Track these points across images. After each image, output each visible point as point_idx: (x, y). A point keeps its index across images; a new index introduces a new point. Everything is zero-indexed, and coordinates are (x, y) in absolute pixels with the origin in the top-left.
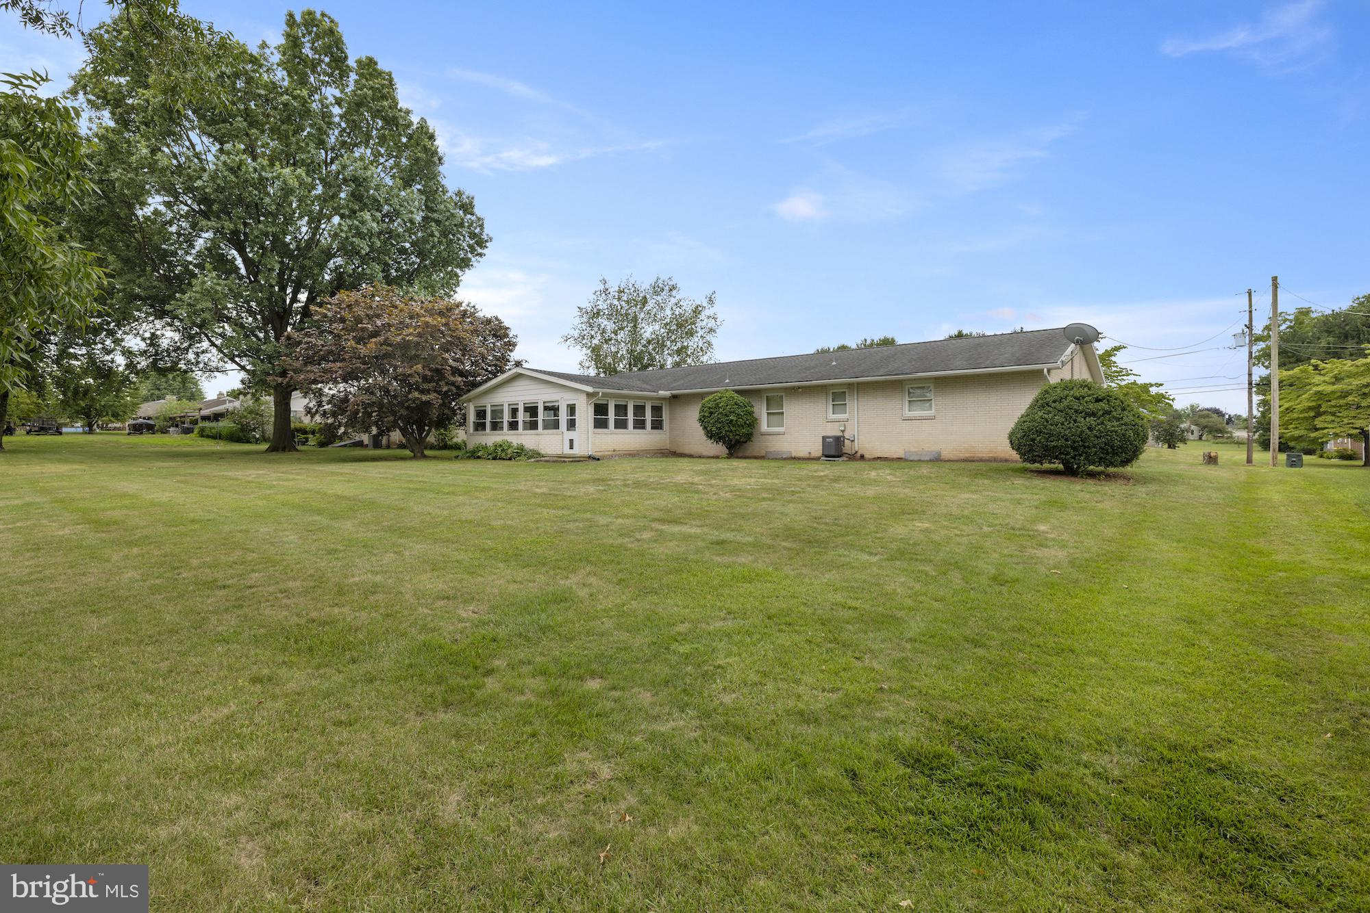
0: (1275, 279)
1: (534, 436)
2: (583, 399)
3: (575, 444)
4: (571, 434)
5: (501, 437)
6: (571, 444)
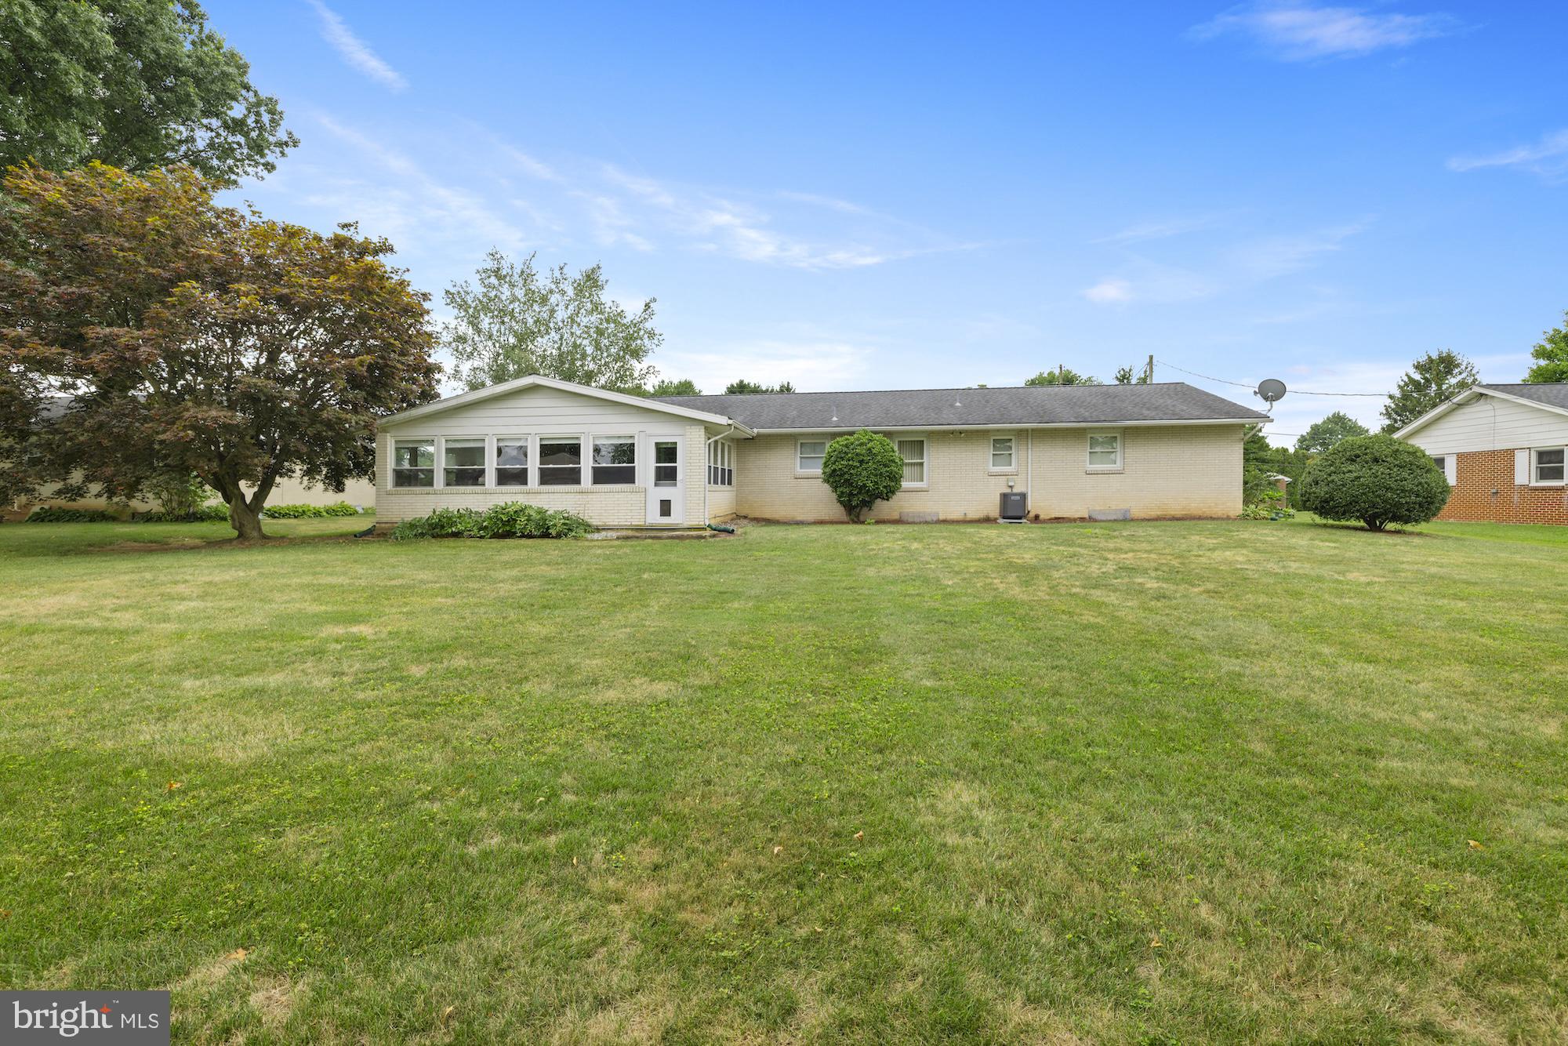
0: (1151, 357)
1: (572, 496)
2: (698, 435)
3: (675, 508)
4: (666, 492)
5: (481, 497)
6: (666, 508)
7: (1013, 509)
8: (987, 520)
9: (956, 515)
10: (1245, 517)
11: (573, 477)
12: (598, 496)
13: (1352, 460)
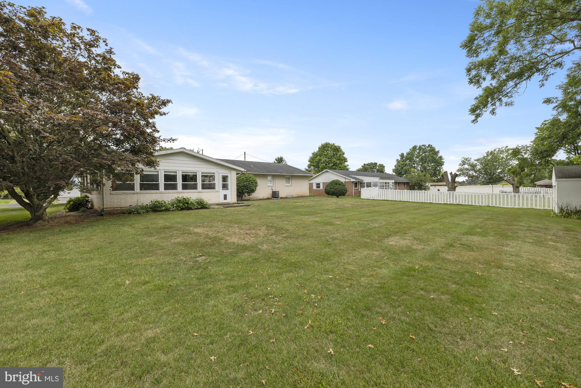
0: (245, 153)
1: (196, 194)
2: (234, 174)
3: (228, 197)
4: (225, 192)
5: (159, 195)
6: (225, 197)
7: (275, 195)
8: (268, 199)
9: (261, 198)
10: (310, 196)
11: (195, 187)
12: (205, 193)
13: (336, 184)
